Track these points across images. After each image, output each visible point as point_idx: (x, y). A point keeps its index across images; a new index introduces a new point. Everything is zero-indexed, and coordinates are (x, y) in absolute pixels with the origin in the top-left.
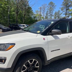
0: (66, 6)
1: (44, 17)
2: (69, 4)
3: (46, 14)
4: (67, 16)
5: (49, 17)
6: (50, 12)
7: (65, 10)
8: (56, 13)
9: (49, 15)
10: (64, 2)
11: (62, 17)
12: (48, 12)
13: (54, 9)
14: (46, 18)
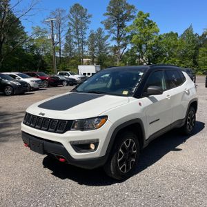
0: (117, 16)
1: (62, 48)
2: (124, 13)
3: (67, 38)
4: (121, 43)
5: (76, 47)
6: (78, 34)
7: (115, 28)
8: (92, 35)
9: (75, 40)
10: (112, 7)
11: (110, 45)
12: (72, 33)
13: (87, 24)
14: (68, 48)
